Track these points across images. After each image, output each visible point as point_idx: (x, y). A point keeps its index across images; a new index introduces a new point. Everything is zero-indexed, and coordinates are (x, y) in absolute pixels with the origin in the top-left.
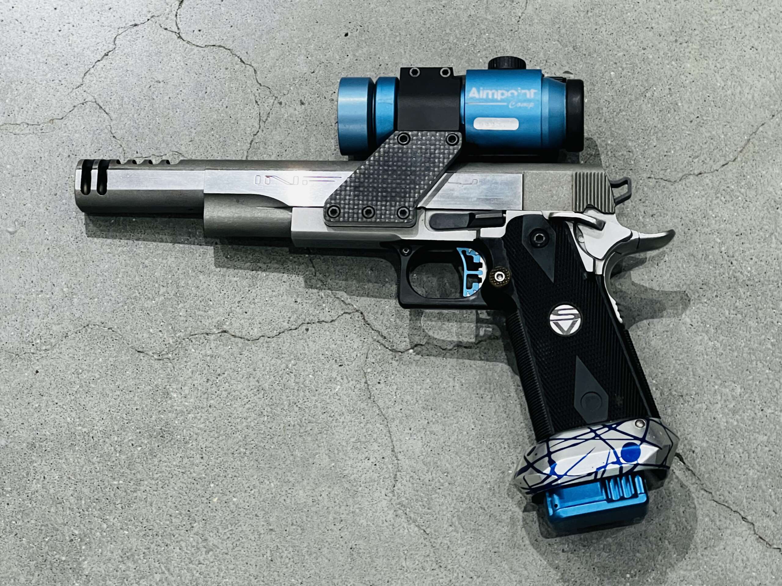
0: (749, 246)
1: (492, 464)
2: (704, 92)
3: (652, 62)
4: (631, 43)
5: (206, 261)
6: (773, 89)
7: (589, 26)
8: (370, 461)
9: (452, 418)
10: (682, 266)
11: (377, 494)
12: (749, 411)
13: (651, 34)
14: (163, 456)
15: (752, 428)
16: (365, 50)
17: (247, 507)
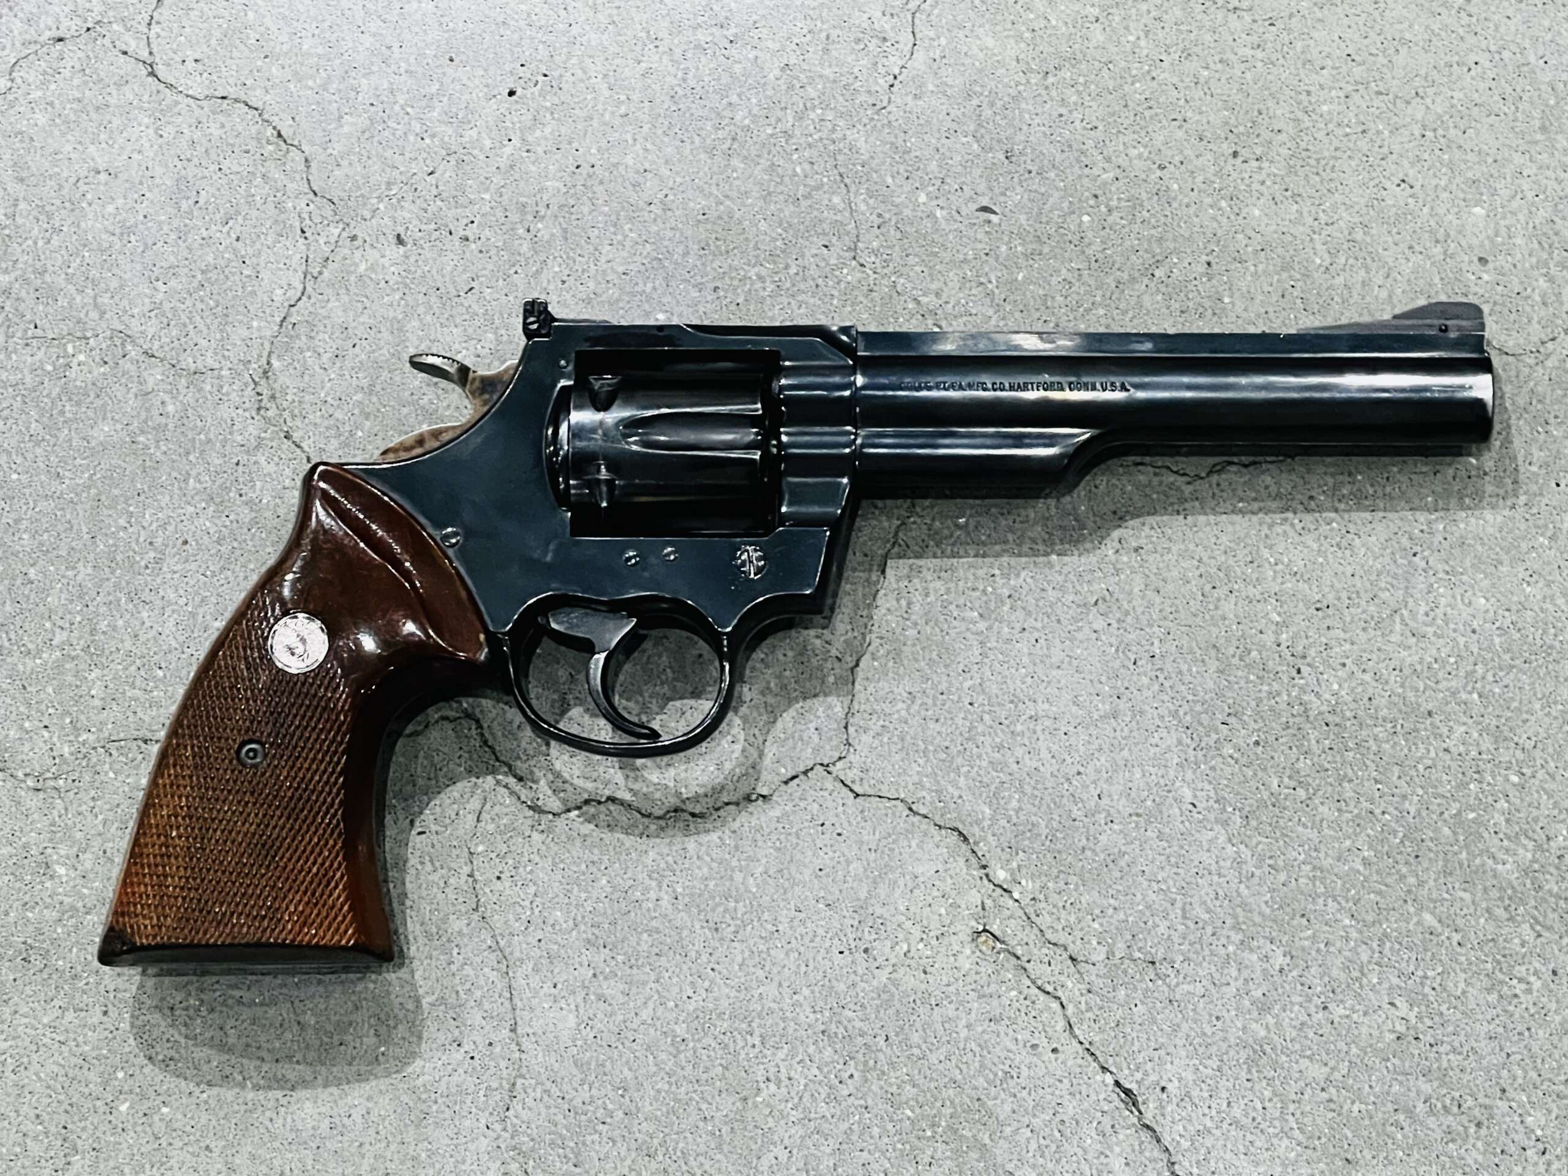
0: (1342, 635)
1: (723, 1078)
2: (1285, 275)
3: (1175, 199)
4: (1134, 152)
5: (159, 580)
6: (1437, 280)
7: (1048, 106)
8: (462, 1050)
9: (647, 969)
10: (1190, 670)
11: (467, 1123)
12: (1296, 1008)
13: (1180, 134)
14: (23, 1003)
15: (1297, 1047)
16: (548, 130)
17: (188, 1129)
